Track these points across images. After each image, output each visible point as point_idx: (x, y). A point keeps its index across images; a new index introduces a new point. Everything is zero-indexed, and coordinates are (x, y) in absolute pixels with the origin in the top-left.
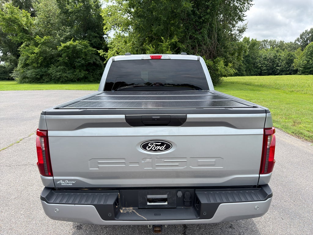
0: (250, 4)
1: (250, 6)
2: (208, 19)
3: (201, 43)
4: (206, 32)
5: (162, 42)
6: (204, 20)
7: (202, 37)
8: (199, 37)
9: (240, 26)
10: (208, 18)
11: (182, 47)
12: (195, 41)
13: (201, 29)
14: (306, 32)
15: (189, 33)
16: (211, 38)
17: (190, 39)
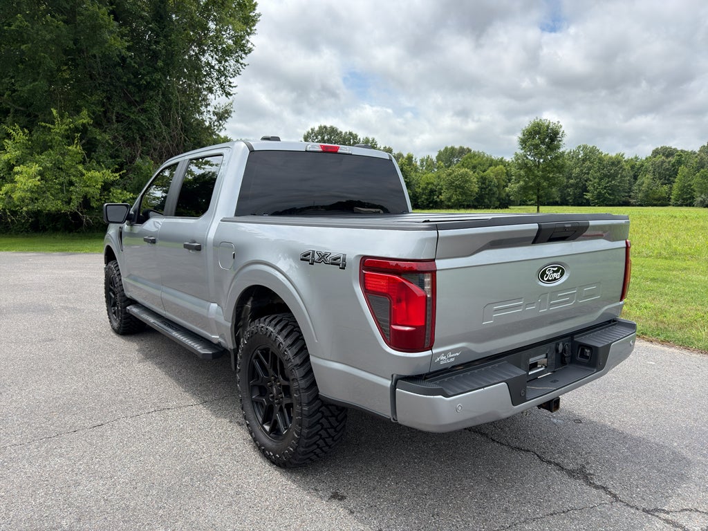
0: (241, 64)
1: (240, 67)
2: (159, 82)
3: (147, 134)
4: (156, 110)
5: (53, 123)
6: (149, 82)
7: (149, 119)
8: (142, 118)
9: (218, 106)
10: (159, 80)
11: (104, 138)
12: (133, 126)
13: (143, 101)
14: (312, 133)
15: (113, 108)
16: (168, 125)
17: (117, 121)
